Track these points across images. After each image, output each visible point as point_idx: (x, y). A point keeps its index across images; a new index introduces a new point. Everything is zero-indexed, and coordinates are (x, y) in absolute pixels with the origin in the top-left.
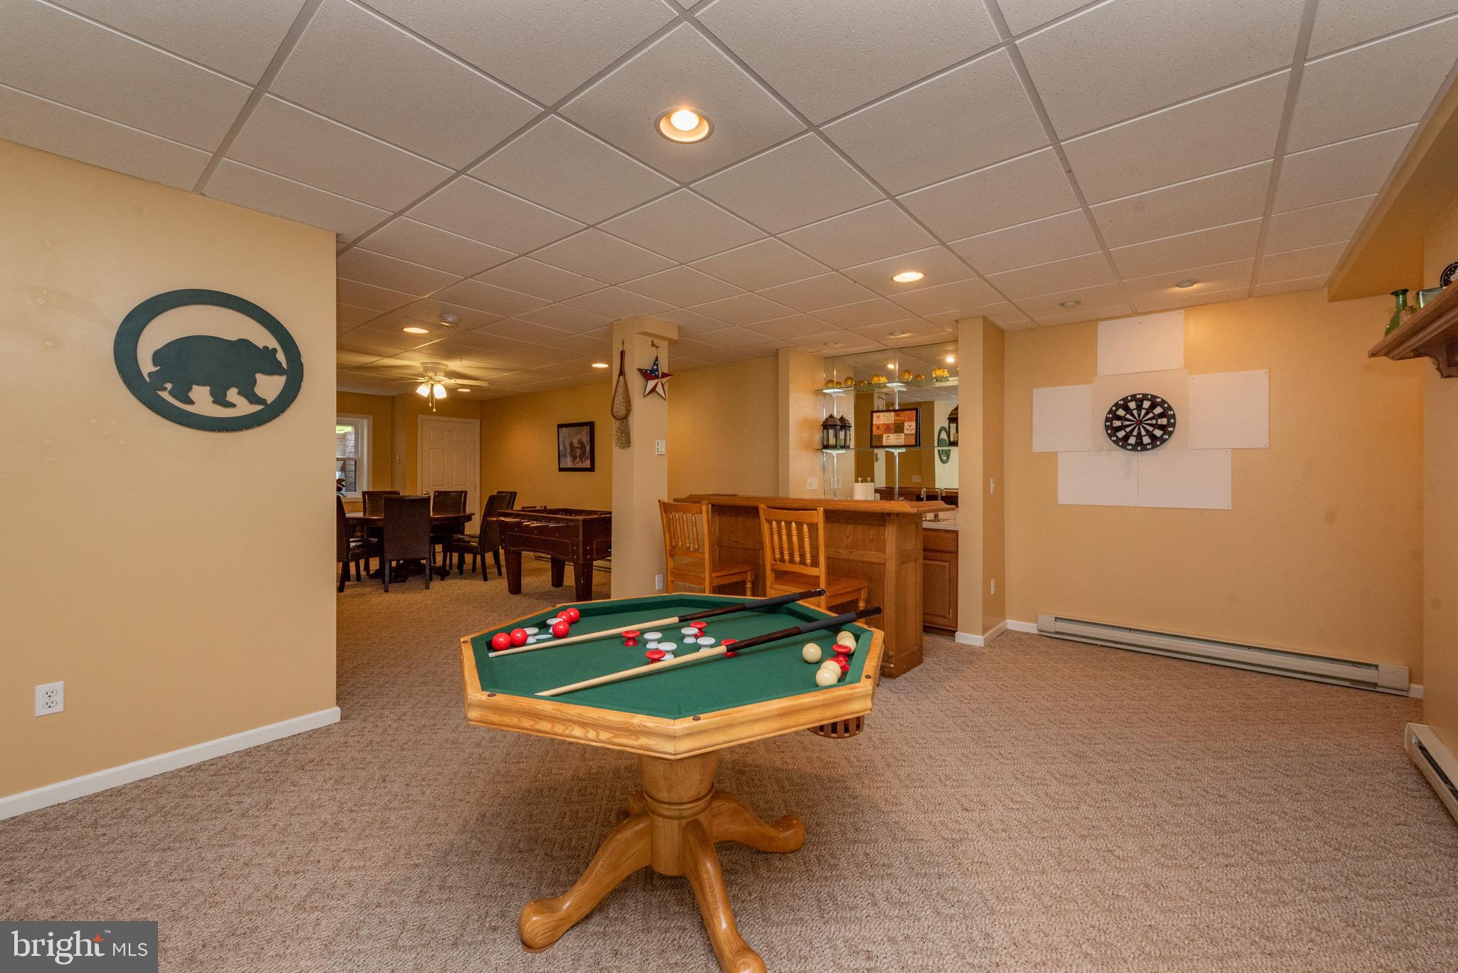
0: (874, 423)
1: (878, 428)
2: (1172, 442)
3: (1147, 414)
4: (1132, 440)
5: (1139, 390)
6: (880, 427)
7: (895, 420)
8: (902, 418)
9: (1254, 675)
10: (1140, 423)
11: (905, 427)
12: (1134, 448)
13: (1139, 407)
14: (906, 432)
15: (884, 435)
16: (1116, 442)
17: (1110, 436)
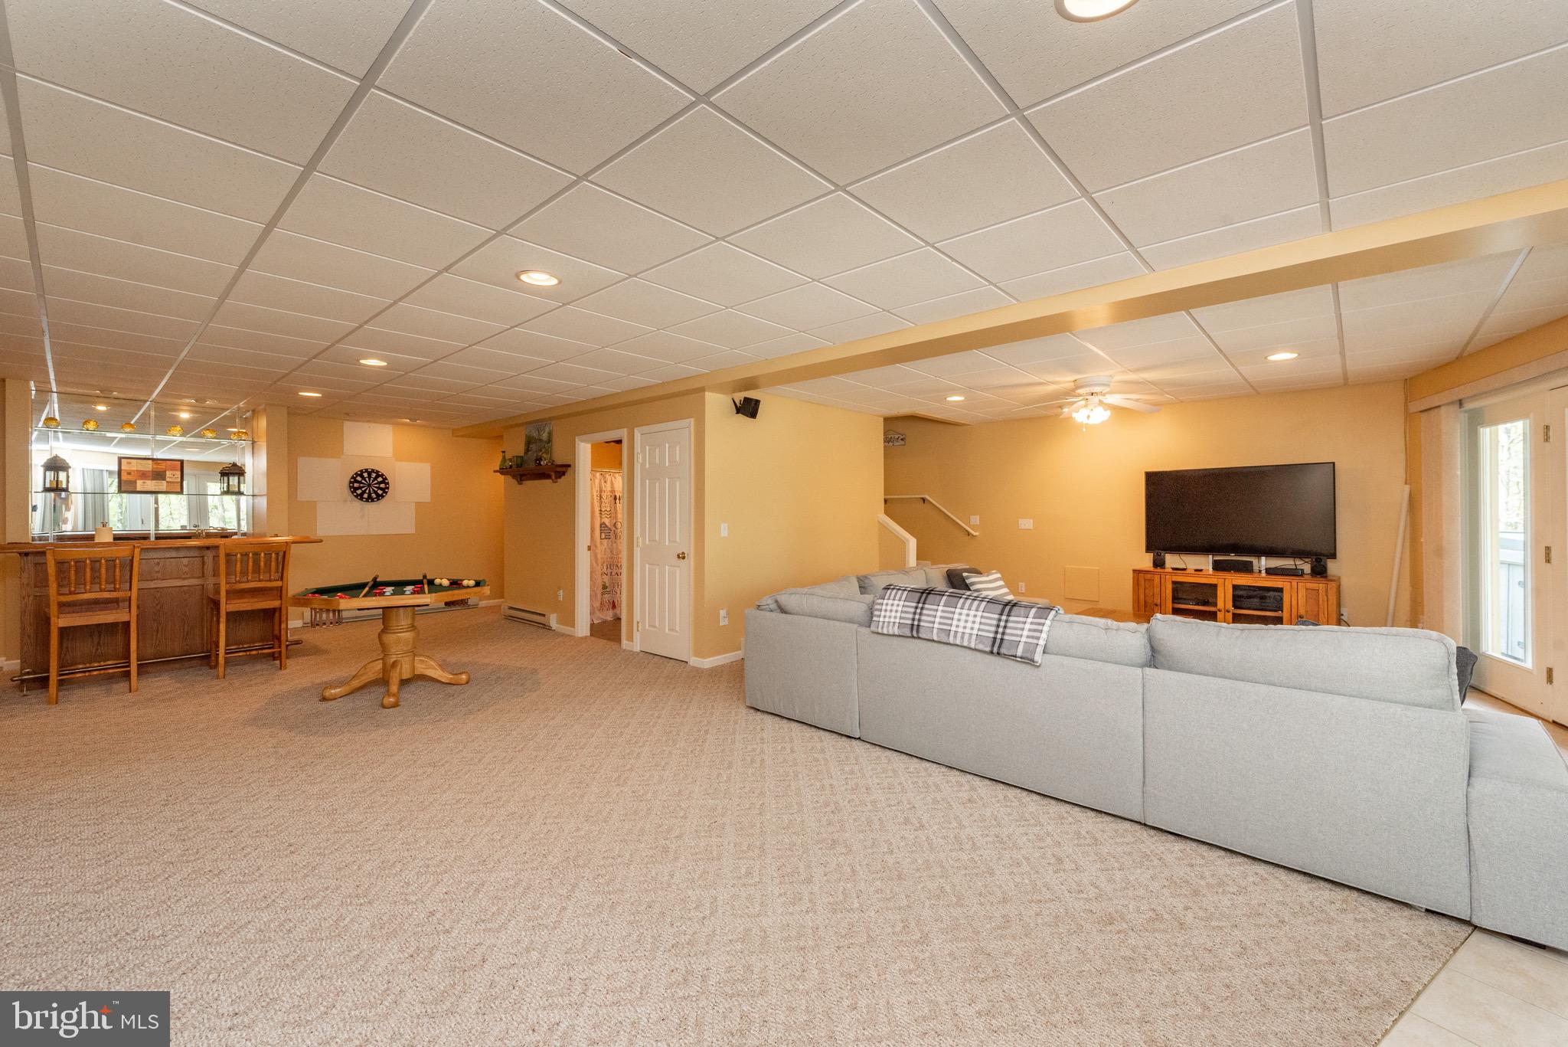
0: (123, 468)
1: (129, 474)
2: (387, 497)
3: (373, 481)
4: (366, 496)
5: (370, 467)
6: (132, 473)
7: (153, 468)
8: (164, 467)
9: (439, 614)
10: (369, 485)
11: (167, 475)
12: (367, 501)
13: (370, 477)
14: (168, 479)
15: (138, 481)
16: (356, 496)
17: (353, 492)
